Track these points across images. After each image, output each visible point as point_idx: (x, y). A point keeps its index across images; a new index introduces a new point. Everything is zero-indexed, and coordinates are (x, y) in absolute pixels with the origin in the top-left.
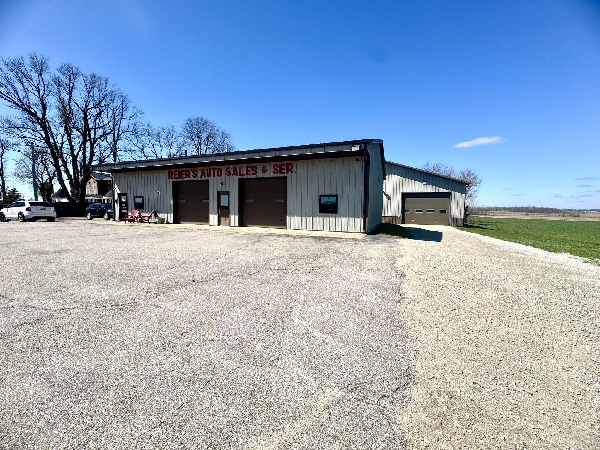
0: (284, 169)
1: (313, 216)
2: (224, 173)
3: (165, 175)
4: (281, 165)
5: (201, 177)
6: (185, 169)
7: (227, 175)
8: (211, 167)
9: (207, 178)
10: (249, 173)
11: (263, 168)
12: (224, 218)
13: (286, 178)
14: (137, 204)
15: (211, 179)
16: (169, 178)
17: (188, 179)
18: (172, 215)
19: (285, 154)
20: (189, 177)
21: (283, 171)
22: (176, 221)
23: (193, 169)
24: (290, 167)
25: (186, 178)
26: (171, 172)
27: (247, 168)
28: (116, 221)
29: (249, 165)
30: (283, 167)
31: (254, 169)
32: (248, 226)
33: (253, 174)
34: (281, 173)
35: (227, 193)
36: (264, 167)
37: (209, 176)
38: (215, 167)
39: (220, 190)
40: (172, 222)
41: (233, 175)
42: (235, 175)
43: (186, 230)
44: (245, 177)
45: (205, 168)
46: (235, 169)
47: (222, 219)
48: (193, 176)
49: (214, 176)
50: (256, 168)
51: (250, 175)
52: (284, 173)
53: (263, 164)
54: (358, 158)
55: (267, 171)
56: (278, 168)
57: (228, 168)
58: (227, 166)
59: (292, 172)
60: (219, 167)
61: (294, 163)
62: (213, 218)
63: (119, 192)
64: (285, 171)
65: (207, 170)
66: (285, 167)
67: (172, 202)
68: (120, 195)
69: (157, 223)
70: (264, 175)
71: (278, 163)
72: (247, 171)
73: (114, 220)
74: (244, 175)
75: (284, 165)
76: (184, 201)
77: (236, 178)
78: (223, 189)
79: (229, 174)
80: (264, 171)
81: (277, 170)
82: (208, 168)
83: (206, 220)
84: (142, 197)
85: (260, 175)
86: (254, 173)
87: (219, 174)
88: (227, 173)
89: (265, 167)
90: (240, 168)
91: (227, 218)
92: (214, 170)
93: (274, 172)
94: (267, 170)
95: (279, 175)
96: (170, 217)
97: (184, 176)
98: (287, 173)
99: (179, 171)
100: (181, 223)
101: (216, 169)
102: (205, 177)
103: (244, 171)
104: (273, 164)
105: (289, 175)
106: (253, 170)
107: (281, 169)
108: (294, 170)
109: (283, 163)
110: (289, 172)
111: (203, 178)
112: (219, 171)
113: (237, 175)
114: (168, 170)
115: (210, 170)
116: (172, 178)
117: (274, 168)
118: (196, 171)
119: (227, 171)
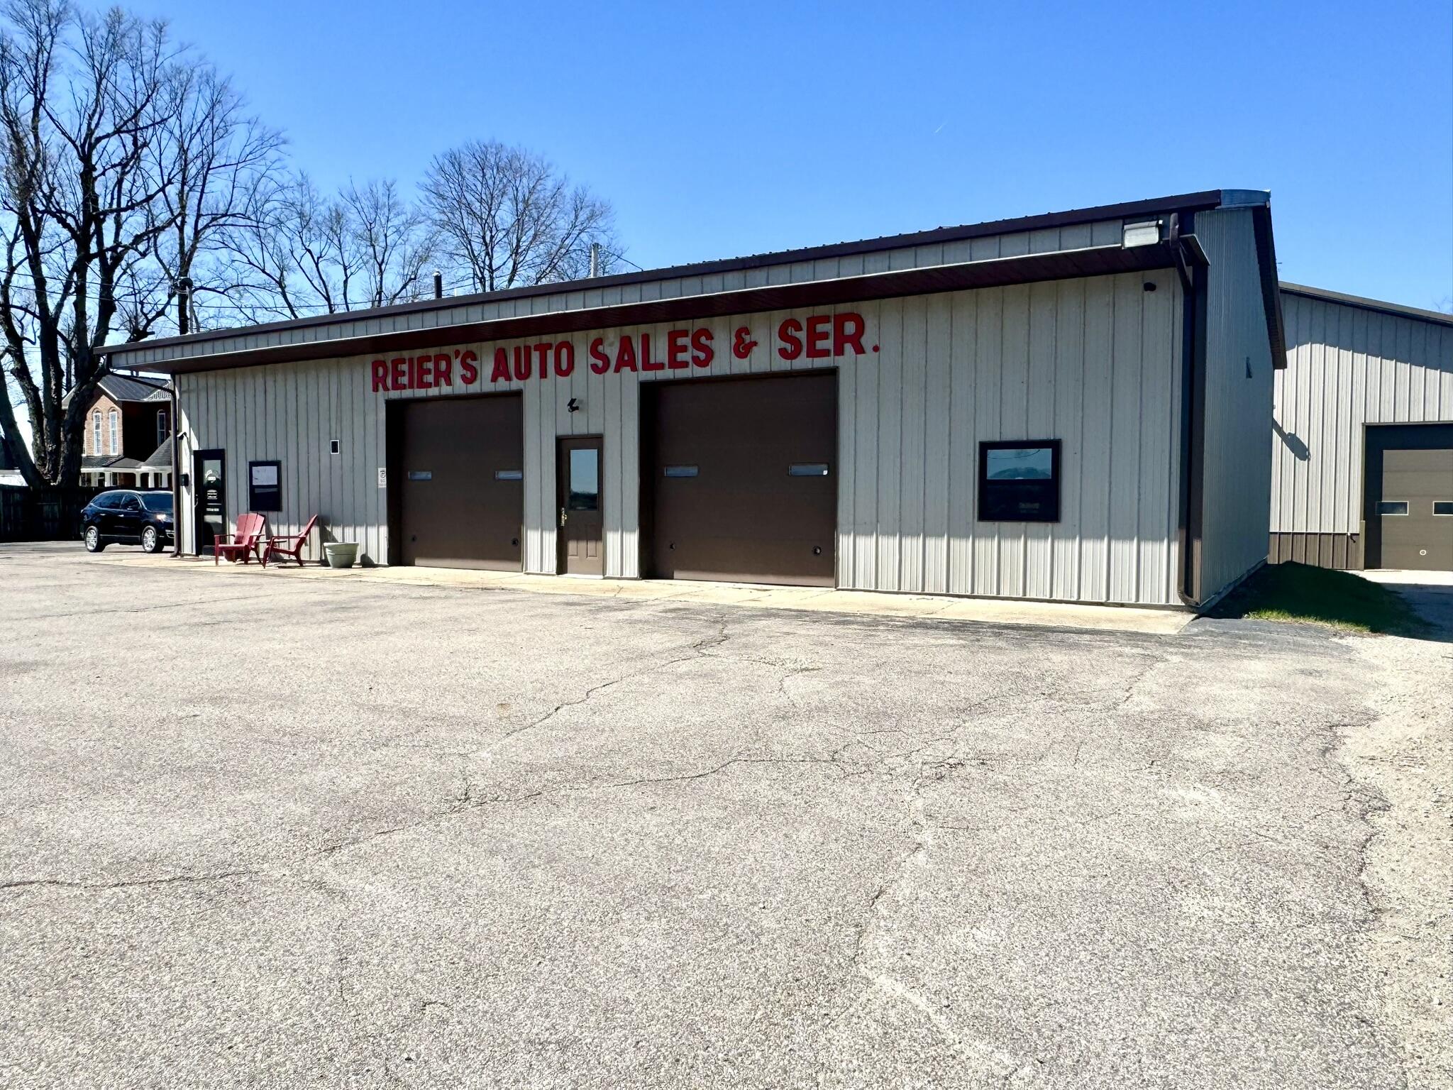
0: (824, 336)
1: (953, 531)
2: (583, 358)
3: (359, 375)
4: (813, 322)
5: (494, 379)
6: (432, 352)
7: (595, 368)
8: (532, 341)
9: (515, 384)
10: (681, 357)
11: (738, 335)
12: (582, 545)
13: (833, 372)
14: (257, 491)
15: (531, 387)
16: (376, 389)
17: (445, 390)
18: (384, 530)
19: (828, 274)
20: (449, 383)
21: (821, 345)
22: (399, 556)
23: (462, 348)
24: (850, 328)
25: (437, 384)
26: (383, 364)
27: (673, 336)
28: (182, 556)
29: (681, 325)
30: (821, 328)
31: (703, 340)
32: (676, 574)
33: (696, 360)
34: (813, 353)
35: (595, 442)
36: (742, 331)
37: (524, 375)
38: (546, 339)
39: (565, 430)
40: (384, 560)
41: (617, 370)
42: (626, 370)
43: (437, 593)
44: (667, 374)
45: (510, 345)
46: (626, 344)
47: (572, 546)
48: (464, 378)
49: (543, 374)
50: (710, 337)
51: (684, 365)
52: (825, 353)
53: (738, 321)
54: (1151, 275)
55: (755, 348)
56: (802, 336)
57: (599, 341)
58: (594, 334)
59: (860, 350)
60: (561, 337)
61: (866, 308)
62: (540, 543)
63: (195, 447)
64: (828, 344)
65: (517, 350)
66: (828, 327)
67: (382, 482)
68: (200, 458)
69: (327, 565)
70: (741, 366)
71: (802, 314)
72: (674, 349)
73: (179, 553)
74: (660, 366)
75: (825, 319)
76: (430, 476)
77: (630, 381)
78: (579, 424)
79: (600, 363)
80: (743, 349)
81: (796, 342)
82: (520, 342)
83: (511, 551)
84: (277, 464)
85: (725, 363)
86: (702, 355)
87: (564, 366)
88: (594, 361)
89: (748, 333)
90: (646, 339)
91: (591, 545)
92: (543, 349)
93: (783, 353)
94: (755, 344)
95: (803, 362)
96: (375, 540)
97: (430, 378)
98: (839, 351)
99: (411, 360)
100: (417, 562)
101: (549, 346)
102: (508, 378)
103: (660, 351)
104: (779, 316)
105: (846, 362)
106: (697, 345)
107: (814, 336)
108: (867, 340)
109: (821, 310)
110: (848, 348)
111: (502, 385)
112: (564, 352)
113: (634, 369)
114: (370, 358)
115: (528, 349)
116: (386, 389)
117: (784, 335)
118: (474, 358)
119: (595, 352)
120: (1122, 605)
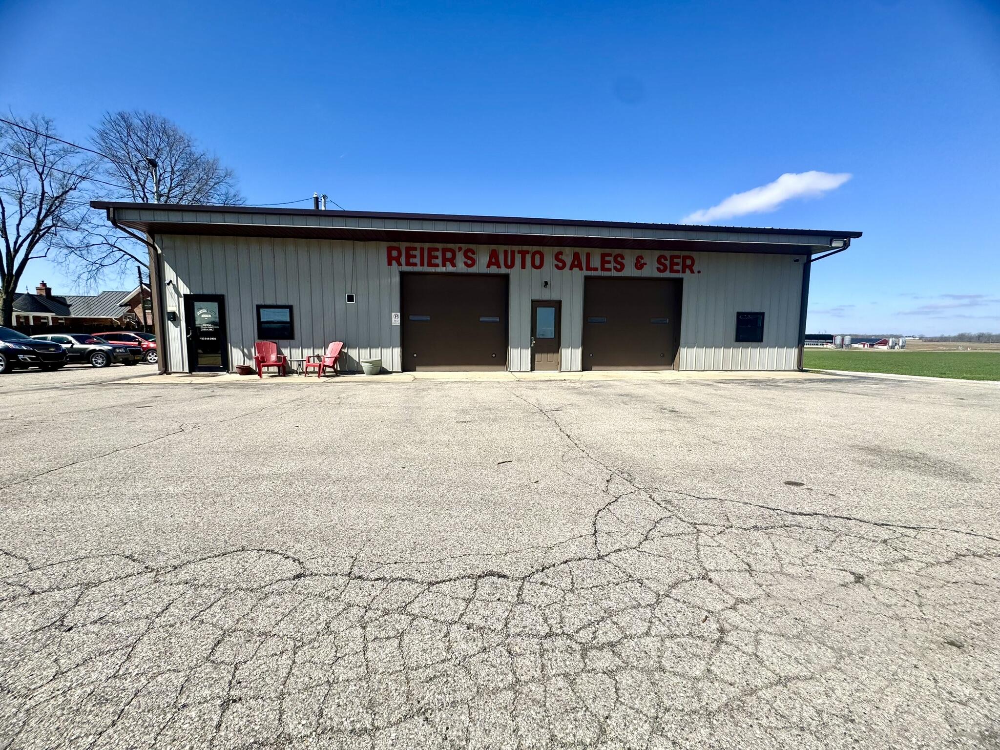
0: (678, 264)
1: (727, 347)
2: (550, 261)
3: (378, 253)
4: (672, 257)
5: (488, 266)
6: (440, 246)
7: (557, 266)
8: (516, 248)
9: (503, 270)
10: (607, 266)
11: (637, 259)
12: (544, 356)
13: (680, 281)
14: (264, 326)
15: (515, 274)
16: (390, 264)
17: (449, 268)
18: (397, 351)
20: (454, 265)
21: (675, 268)
22: (407, 367)
23: (464, 247)
24: (689, 262)
25: (444, 265)
26: (398, 250)
27: (603, 256)
28: (170, 374)
29: (607, 251)
30: (676, 260)
31: (619, 259)
33: (615, 268)
34: (672, 271)
35: (557, 305)
36: (640, 257)
37: (512, 266)
38: (525, 248)
39: (537, 297)
41: (571, 269)
42: (576, 270)
44: (599, 273)
45: (501, 249)
46: (576, 256)
47: (537, 356)
48: (466, 264)
49: (523, 266)
50: (623, 258)
51: (609, 270)
52: (678, 271)
53: (638, 252)
54: (797, 257)
55: (645, 266)
56: (668, 263)
57: (561, 253)
58: (557, 249)
59: (692, 272)
60: (536, 248)
62: (519, 356)
63: (184, 290)
64: (679, 268)
65: (506, 252)
66: (680, 261)
67: (396, 320)
68: (190, 301)
69: (363, 373)
70: (637, 273)
71: (668, 254)
72: (603, 262)
73: (165, 369)
74: (596, 269)
75: (678, 257)
77: (578, 276)
78: (546, 295)
79: (560, 265)
80: (639, 266)
81: (665, 266)
82: (509, 248)
83: (500, 360)
84: (290, 308)
85: (630, 271)
86: (619, 267)
87: (537, 263)
88: (556, 263)
89: (642, 258)
90: (588, 255)
91: (550, 356)
92: (523, 254)
93: (659, 270)
94: (646, 264)
95: (667, 274)
96: (392, 356)
97: (439, 261)
98: (684, 272)
99: (422, 250)
100: (417, 369)
101: (528, 252)
102: (499, 267)
103: (596, 262)
104: (657, 253)
105: (687, 277)
106: (616, 261)
107: (672, 264)
108: (695, 268)
109: (676, 253)
110: (687, 270)
111: (494, 270)
112: (537, 257)
113: (581, 269)
114: (384, 245)
115: (513, 252)
116: (400, 264)
117: (659, 262)
118: (473, 253)
119: (557, 258)
120: (779, 371)
